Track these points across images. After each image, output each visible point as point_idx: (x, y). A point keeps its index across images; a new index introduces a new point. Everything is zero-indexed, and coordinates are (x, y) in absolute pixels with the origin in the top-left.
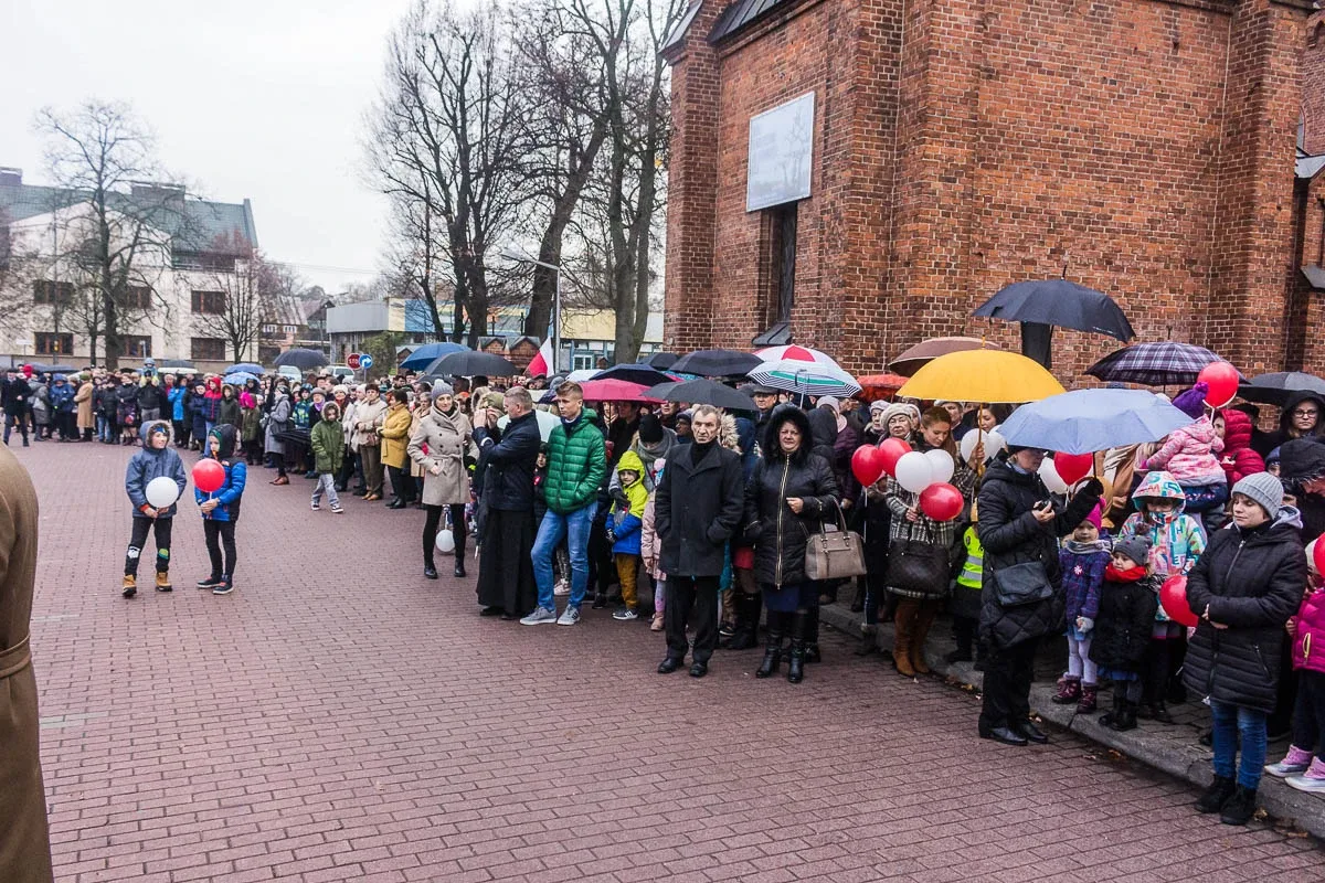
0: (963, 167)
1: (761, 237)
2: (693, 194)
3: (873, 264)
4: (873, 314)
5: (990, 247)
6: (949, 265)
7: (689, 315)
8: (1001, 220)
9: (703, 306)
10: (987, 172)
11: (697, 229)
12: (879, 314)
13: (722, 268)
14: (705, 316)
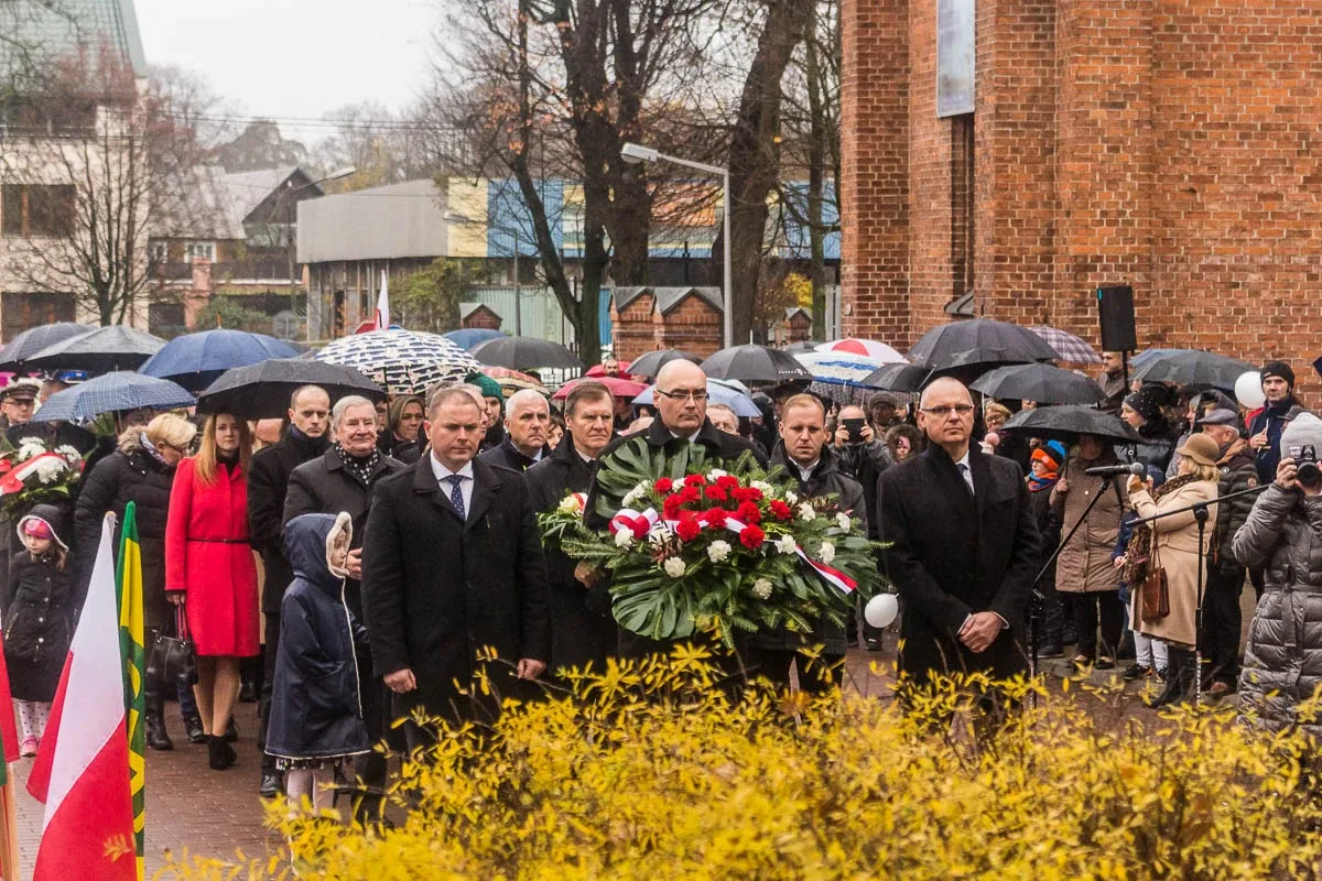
0: (1136, 88)
1: (953, 155)
2: (873, 85)
3: (1032, 212)
4: (1035, 277)
5: (1210, 180)
6: (1122, 213)
7: (871, 268)
8: (1222, 143)
9: (894, 254)
10: (1195, 82)
11: (880, 138)
12: (1044, 277)
13: (919, 196)
14: (897, 268)
